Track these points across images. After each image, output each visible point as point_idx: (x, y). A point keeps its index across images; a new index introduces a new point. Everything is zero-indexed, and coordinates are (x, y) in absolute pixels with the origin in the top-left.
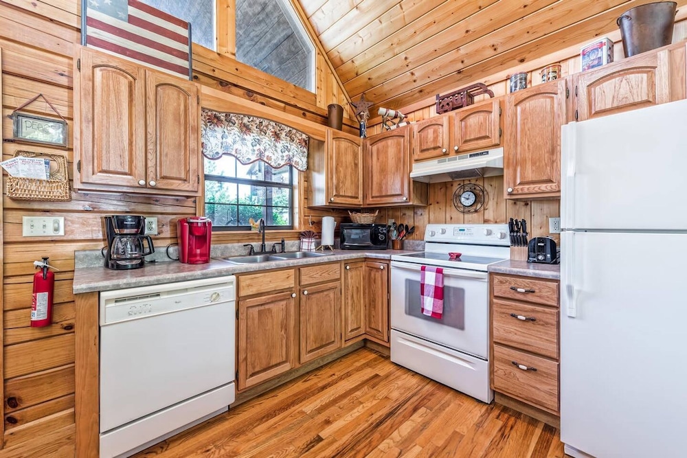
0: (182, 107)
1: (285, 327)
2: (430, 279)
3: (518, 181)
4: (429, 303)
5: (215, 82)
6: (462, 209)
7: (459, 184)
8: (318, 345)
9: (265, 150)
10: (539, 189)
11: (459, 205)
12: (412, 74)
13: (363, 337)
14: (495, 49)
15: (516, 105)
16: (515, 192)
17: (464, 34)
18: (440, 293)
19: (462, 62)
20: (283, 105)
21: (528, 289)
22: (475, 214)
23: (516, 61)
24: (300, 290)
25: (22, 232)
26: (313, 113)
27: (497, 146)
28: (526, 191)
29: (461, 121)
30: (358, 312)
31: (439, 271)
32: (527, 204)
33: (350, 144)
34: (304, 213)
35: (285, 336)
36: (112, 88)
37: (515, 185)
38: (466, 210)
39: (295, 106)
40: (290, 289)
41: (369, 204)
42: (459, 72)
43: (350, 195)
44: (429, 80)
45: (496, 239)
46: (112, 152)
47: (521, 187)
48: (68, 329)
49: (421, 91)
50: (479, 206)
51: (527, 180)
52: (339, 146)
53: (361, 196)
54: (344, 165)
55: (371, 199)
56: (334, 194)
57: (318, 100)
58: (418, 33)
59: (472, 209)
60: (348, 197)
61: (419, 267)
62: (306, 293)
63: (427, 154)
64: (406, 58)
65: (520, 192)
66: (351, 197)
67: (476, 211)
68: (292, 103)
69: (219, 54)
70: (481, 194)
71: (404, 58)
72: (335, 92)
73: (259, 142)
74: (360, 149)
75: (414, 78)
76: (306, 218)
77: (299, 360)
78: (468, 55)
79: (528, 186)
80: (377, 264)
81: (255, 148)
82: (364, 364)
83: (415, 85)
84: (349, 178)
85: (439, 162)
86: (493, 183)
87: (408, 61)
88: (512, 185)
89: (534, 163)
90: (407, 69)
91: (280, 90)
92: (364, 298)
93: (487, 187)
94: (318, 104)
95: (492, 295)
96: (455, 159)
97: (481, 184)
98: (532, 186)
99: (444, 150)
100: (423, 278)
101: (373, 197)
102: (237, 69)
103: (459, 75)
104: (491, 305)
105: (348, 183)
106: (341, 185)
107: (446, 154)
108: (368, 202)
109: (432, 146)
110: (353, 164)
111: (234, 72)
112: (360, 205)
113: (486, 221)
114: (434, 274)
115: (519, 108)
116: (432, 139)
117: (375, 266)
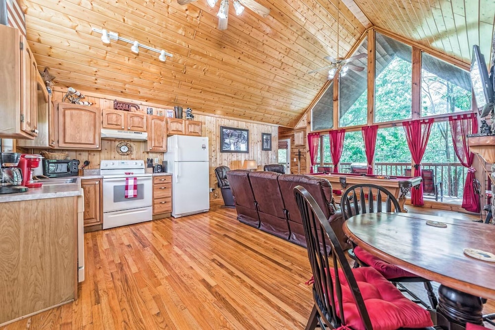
2: (131, 182)
3: (153, 146)
4: (131, 193)
6: (121, 153)
7: (119, 142)
10: (159, 149)
11: (120, 151)
12: (96, 79)
14: (140, 93)
16: (152, 149)
17: (131, 81)
18: (135, 187)
19: (125, 89)
21: (164, 179)
22: (127, 156)
23: (145, 100)
27: (145, 132)
29: (131, 117)
31: (135, 179)
38: (123, 154)
41: (60, 147)
42: (122, 92)
44: (105, 87)
45: (139, 166)
47: (154, 148)
49: (97, 89)
50: (130, 152)
59: (126, 154)
61: (125, 179)
63: (111, 126)
70: (131, 148)
71: (95, 70)
75: (96, 81)
78: (129, 89)
79: (156, 148)
85: (118, 132)
86: (135, 143)
87: (97, 73)
88: (151, 147)
89: (158, 141)
90: (94, 76)
95: (154, 184)
96: (127, 132)
97: (130, 143)
99: (122, 127)
100: (127, 183)
101: (65, 143)
104: (153, 187)
107: (123, 129)
109: (116, 124)
113: (132, 159)
114: (133, 180)
115: (153, 121)
116: (115, 120)
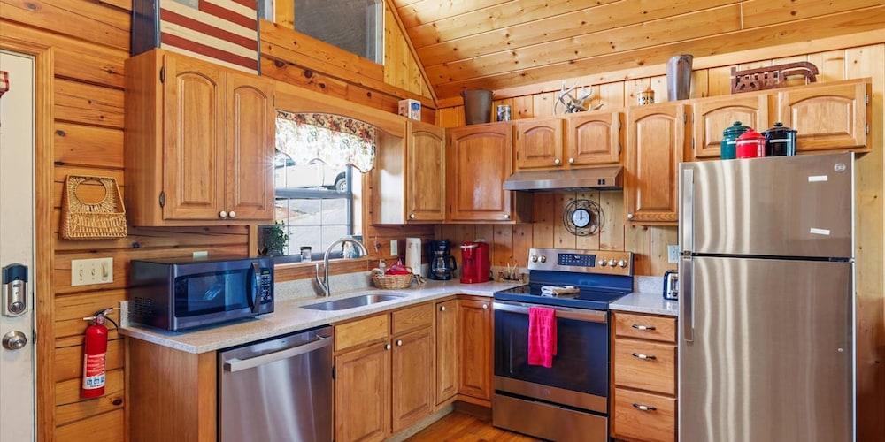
0: (259, 114)
1: (378, 386)
3: (639, 207)
5: (271, 62)
6: (574, 230)
7: (571, 199)
8: (410, 409)
9: (324, 146)
10: (659, 217)
11: (570, 223)
12: (514, 54)
13: (455, 398)
14: (613, 47)
15: (637, 121)
16: (635, 219)
17: (580, 25)
19: (576, 52)
20: (344, 84)
21: (649, 326)
22: (590, 238)
23: (635, 63)
24: (392, 340)
25: (70, 280)
26: (379, 92)
27: (615, 163)
28: (646, 219)
29: (577, 128)
30: (451, 367)
32: (646, 228)
33: (431, 139)
34: (369, 232)
35: (378, 398)
36: (194, 99)
37: (635, 211)
38: (579, 232)
39: (360, 85)
40: (382, 340)
41: (454, 220)
42: (572, 62)
43: (431, 208)
44: (534, 64)
46: (193, 178)
47: (640, 213)
48: (118, 404)
49: (523, 75)
50: (593, 227)
51: (647, 206)
52: (419, 142)
53: (443, 209)
54: (425, 167)
55: (457, 213)
56: (414, 208)
57: (385, 75)
58: (525, 11)
59: (586, 231)
60: (429, 211)
62: (400, 343)
63: (535, 163)
64: (508, 36)
65: (640, 219)
66: (433, 211)
67: (591, 234)
68: (356, 81)
69: (276, 25)
70: (597, 213)
71: (505, 34)
72: (406, 61)
73: (315, 135)
74: (443, 143)
75: (517, 58)
76: (371, 239)
77: (392, 428)
78: (584, 47)
79: (648, 213)
80: (477, 303)
81: (312, 144)
82: (462, 431)
83: (517, 66)
84: (430, 185)
86: (610, 201)
87: (510, 38)
88: (632, 211)
89: (654, 190)
90: (508, 47)
91: (343, 64)
92: (458, 347)
93: (603, 205)
94: (386, 80)
95: (613, 335)
97: (597, 201)
98: (652, 213)
99: (557, 161)
101: (460, 211)
102: (295, 43)
103: (572, 65)
105: (430, 191)
106: (421, 195)
107: (559, 166)
108: (453, 217)
109: (542, 154)
110: (435, 166)
111: (293, 47)
112: (442, 221)
113: (602, 246)
115: (639, 126)
116: (542, 145)
117: (475, 305)
